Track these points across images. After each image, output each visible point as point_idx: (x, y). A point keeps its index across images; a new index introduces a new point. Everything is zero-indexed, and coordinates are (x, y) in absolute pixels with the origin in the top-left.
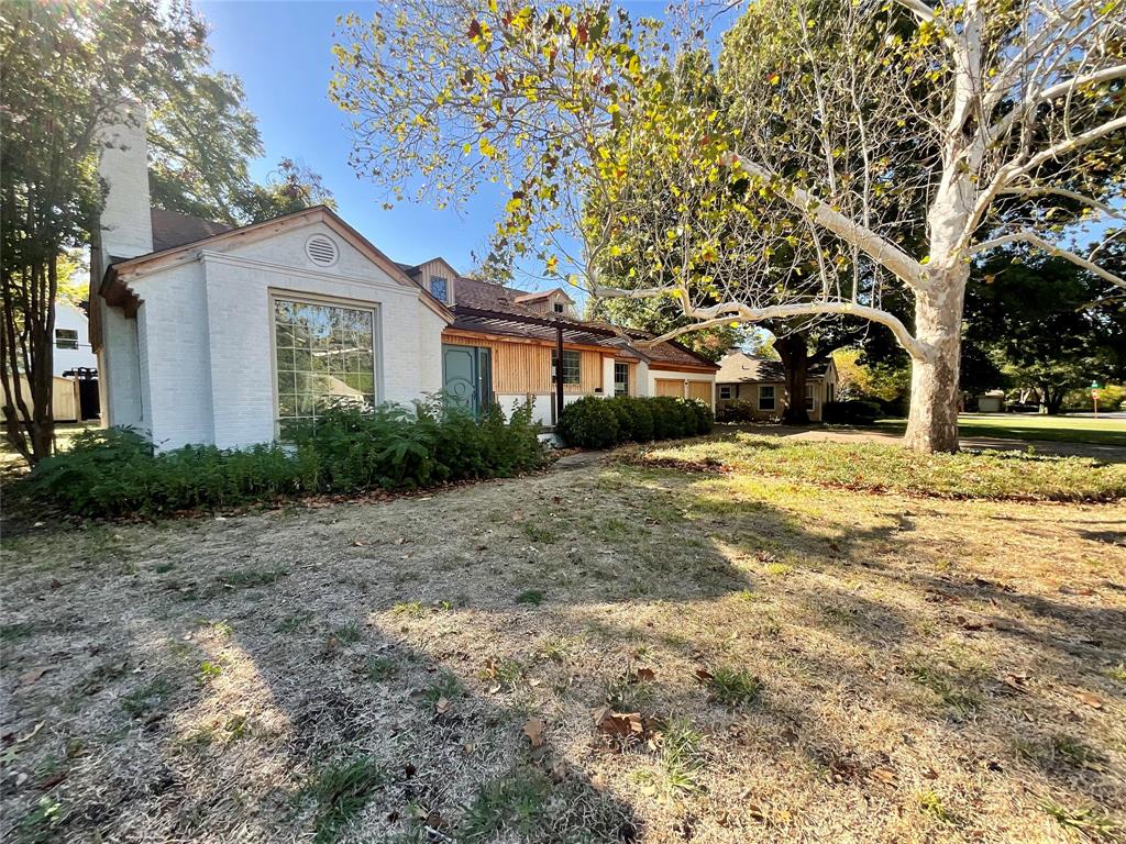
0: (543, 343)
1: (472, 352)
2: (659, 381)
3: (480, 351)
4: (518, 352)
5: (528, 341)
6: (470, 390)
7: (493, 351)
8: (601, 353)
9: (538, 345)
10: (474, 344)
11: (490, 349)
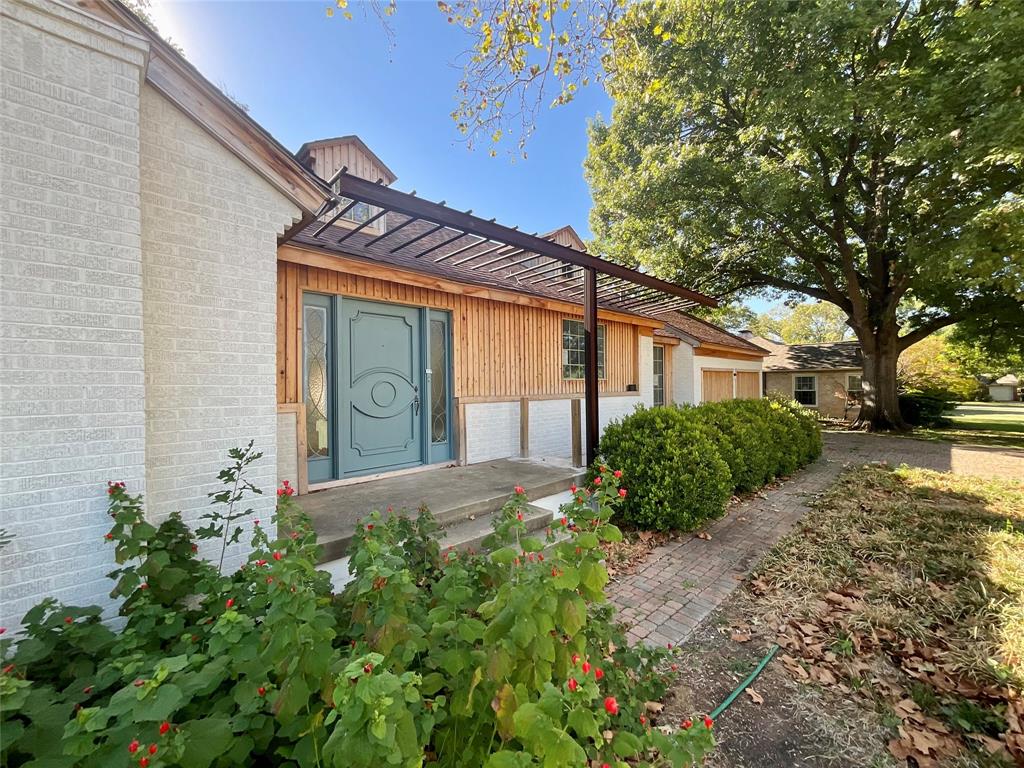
0: (549, 306)
1: (412, 318)
2: (706, 372)
3: (429, 315)
4: (504, 321)
5: (523, 300)
6: (408, 395)
7: (457, 317)
8: (635, 327)
9: (541, 310)
10: (416, 302)
11: (449, 313)
